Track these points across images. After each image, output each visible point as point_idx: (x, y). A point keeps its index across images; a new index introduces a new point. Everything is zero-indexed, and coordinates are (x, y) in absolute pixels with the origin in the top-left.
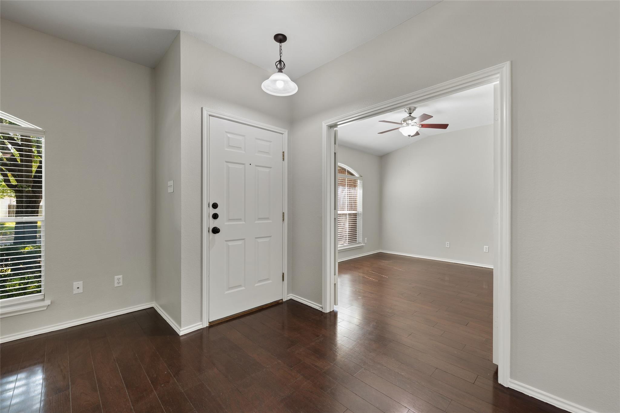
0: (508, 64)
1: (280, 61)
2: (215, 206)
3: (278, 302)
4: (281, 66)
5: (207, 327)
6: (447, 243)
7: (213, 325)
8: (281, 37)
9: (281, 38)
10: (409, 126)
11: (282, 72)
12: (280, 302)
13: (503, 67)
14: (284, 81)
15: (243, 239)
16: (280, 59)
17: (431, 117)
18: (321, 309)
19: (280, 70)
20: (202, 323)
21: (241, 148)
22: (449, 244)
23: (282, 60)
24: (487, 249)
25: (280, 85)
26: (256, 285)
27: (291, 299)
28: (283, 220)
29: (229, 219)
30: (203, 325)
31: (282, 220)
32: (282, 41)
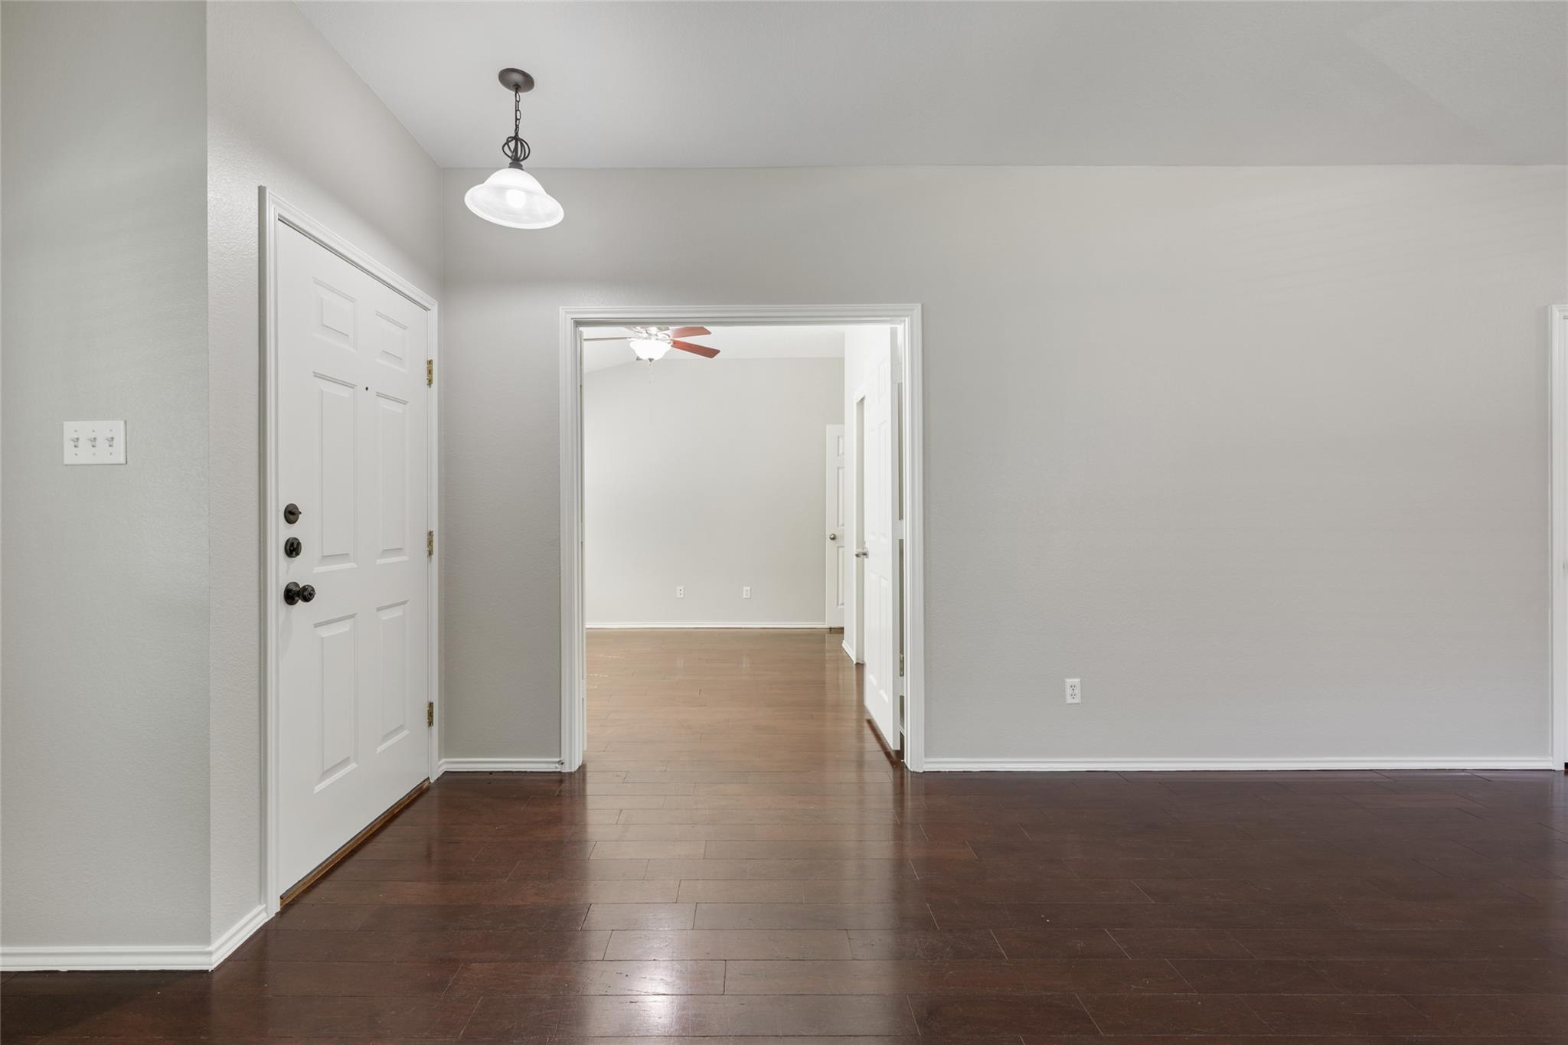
0: (920, 305)
1: (516, 138)
2: (291, 514)
3: (421, 788)
4: (517, 154)
5: (277, 913)
6: (678, 588)
7: (291, 902)
8: (516, 77)
9: (517, 81)
10: (650, 339)
11: (520, 167)
12: (425, 787)
13: (914, 309)
14: (528, 192)
15: (352, 616)
16: (517, 134)
17: (706, 334)
18: (557, 768)
19: (516, 162)
20: (264, 906)
21: (347, 335)
22: (683, 590)
23: (520, 136)
24: (749, 593)
25: (516, 200)
26: (378, 749)
27: (446, 773)
28: (430, 553)
29: (323, 556)
30: (267, 913)
31: (427, 553)
32: (520, 87)
